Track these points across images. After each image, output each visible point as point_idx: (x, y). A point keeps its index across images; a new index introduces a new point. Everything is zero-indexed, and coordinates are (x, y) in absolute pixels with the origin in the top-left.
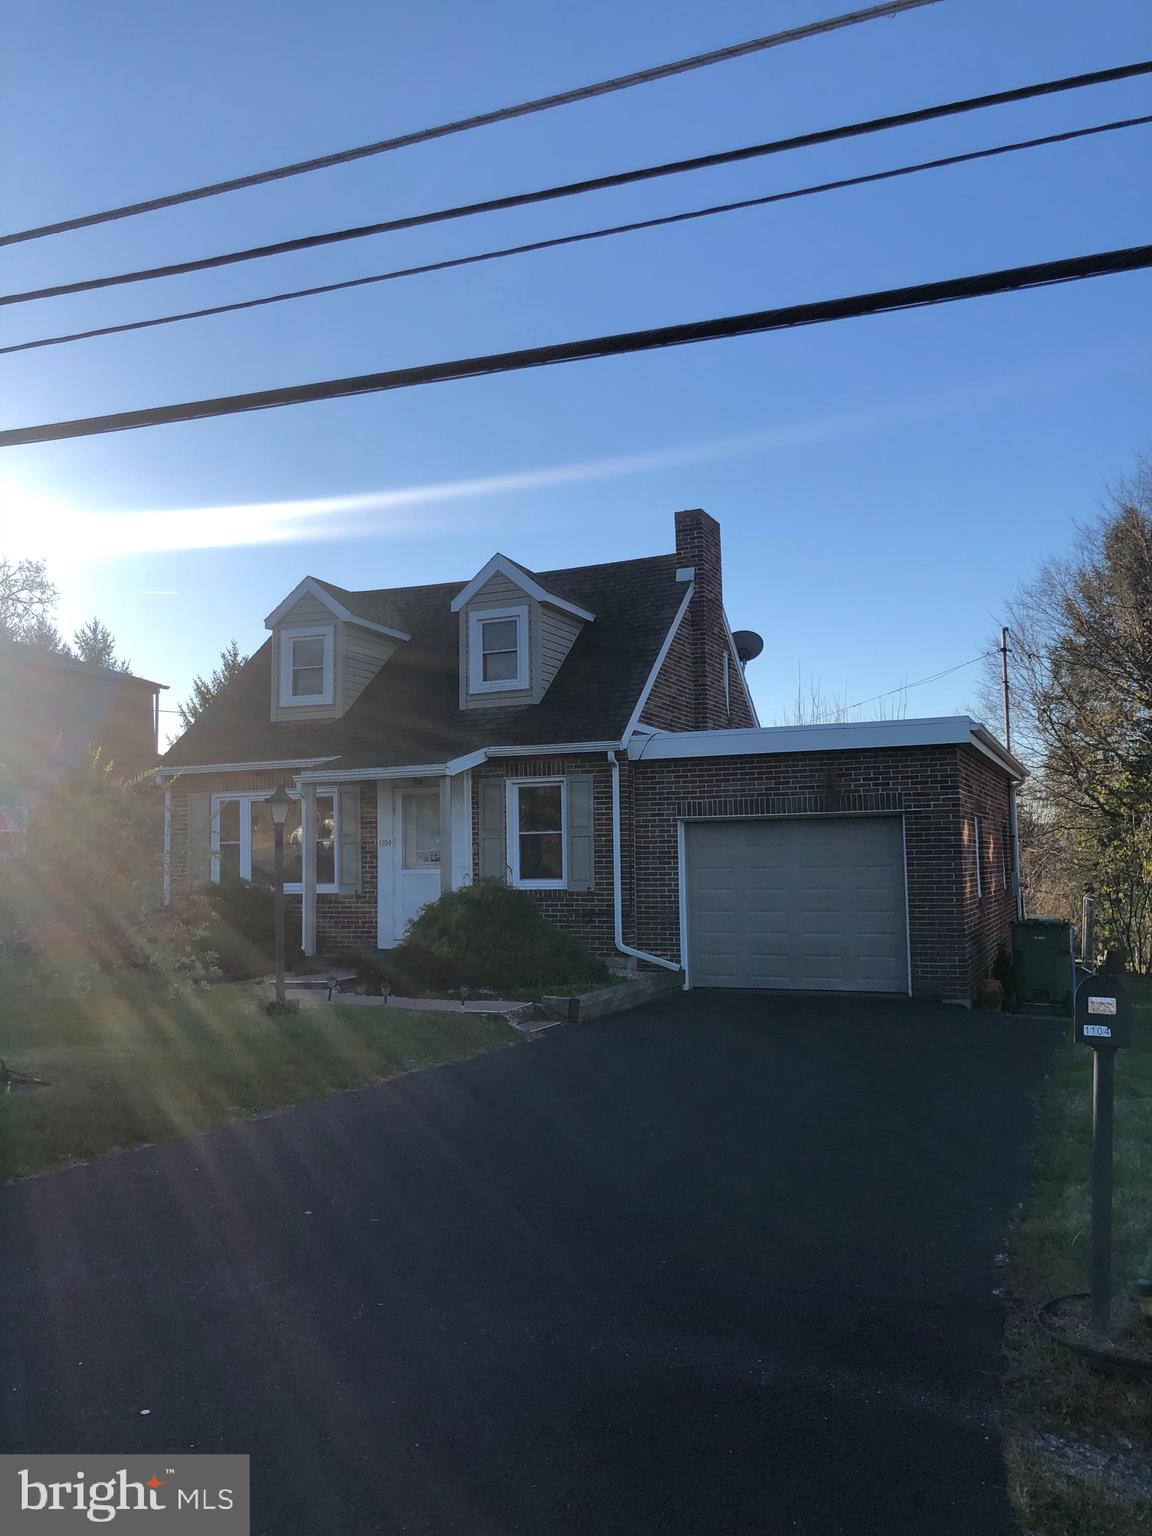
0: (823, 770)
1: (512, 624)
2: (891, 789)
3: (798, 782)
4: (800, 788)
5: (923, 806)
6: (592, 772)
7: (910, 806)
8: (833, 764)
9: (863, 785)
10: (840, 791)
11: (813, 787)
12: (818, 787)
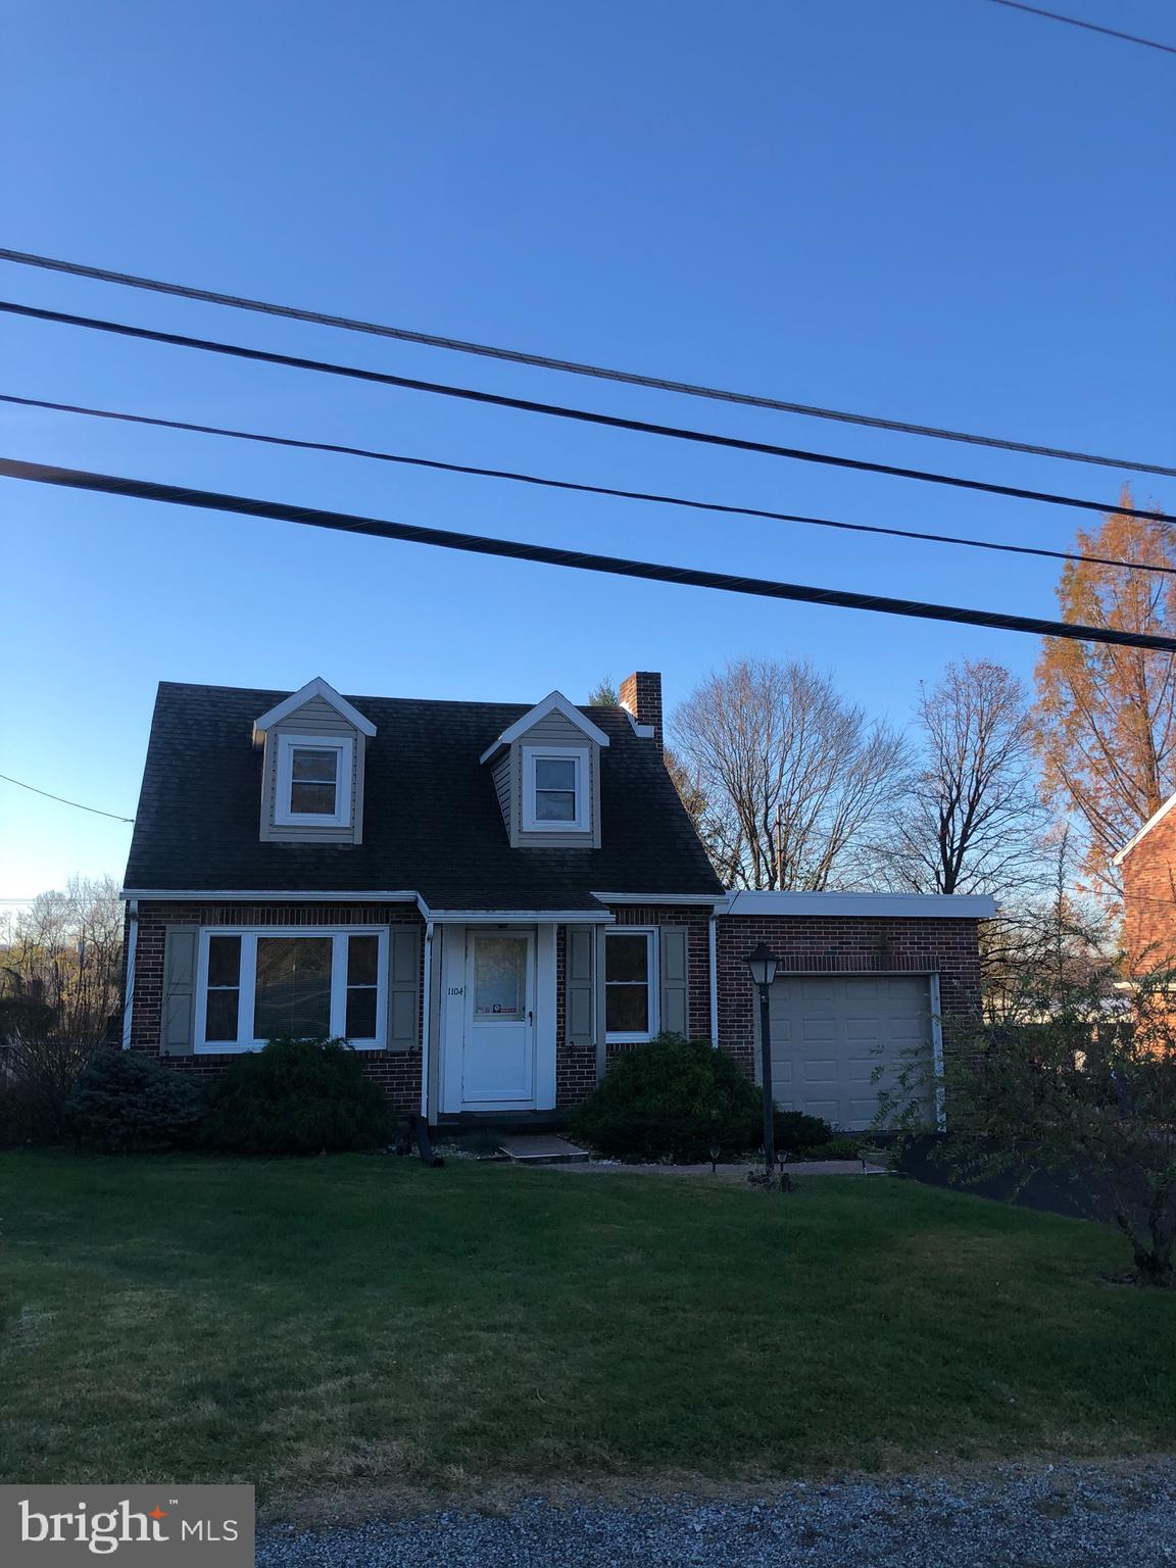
0: (877, 934)
1: (570, 765)
2: (931, 953)
3: (858, 943)
4: (860, 948)
5: (954, 968)
6: (687, 923)
7: (944, 968)
8: (885, 928)
9: (909, 948)
10: (892, 953)
11: (870, 948)
12: (875, 948)
